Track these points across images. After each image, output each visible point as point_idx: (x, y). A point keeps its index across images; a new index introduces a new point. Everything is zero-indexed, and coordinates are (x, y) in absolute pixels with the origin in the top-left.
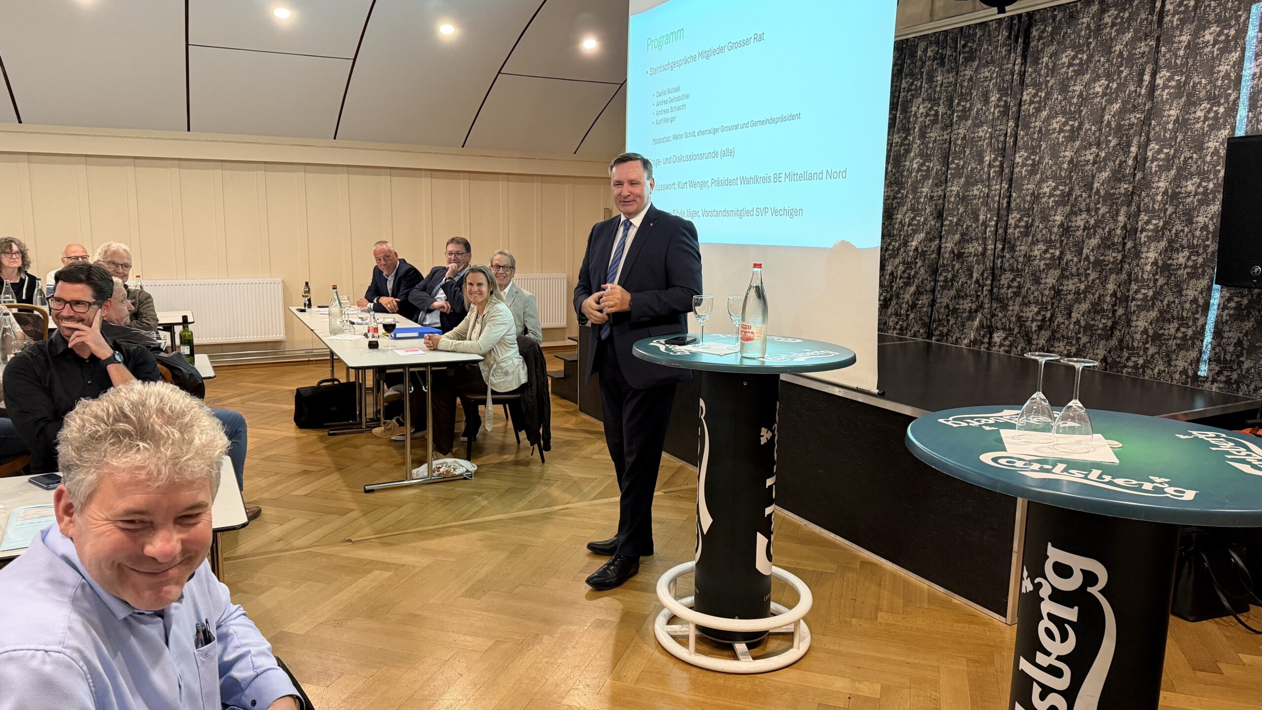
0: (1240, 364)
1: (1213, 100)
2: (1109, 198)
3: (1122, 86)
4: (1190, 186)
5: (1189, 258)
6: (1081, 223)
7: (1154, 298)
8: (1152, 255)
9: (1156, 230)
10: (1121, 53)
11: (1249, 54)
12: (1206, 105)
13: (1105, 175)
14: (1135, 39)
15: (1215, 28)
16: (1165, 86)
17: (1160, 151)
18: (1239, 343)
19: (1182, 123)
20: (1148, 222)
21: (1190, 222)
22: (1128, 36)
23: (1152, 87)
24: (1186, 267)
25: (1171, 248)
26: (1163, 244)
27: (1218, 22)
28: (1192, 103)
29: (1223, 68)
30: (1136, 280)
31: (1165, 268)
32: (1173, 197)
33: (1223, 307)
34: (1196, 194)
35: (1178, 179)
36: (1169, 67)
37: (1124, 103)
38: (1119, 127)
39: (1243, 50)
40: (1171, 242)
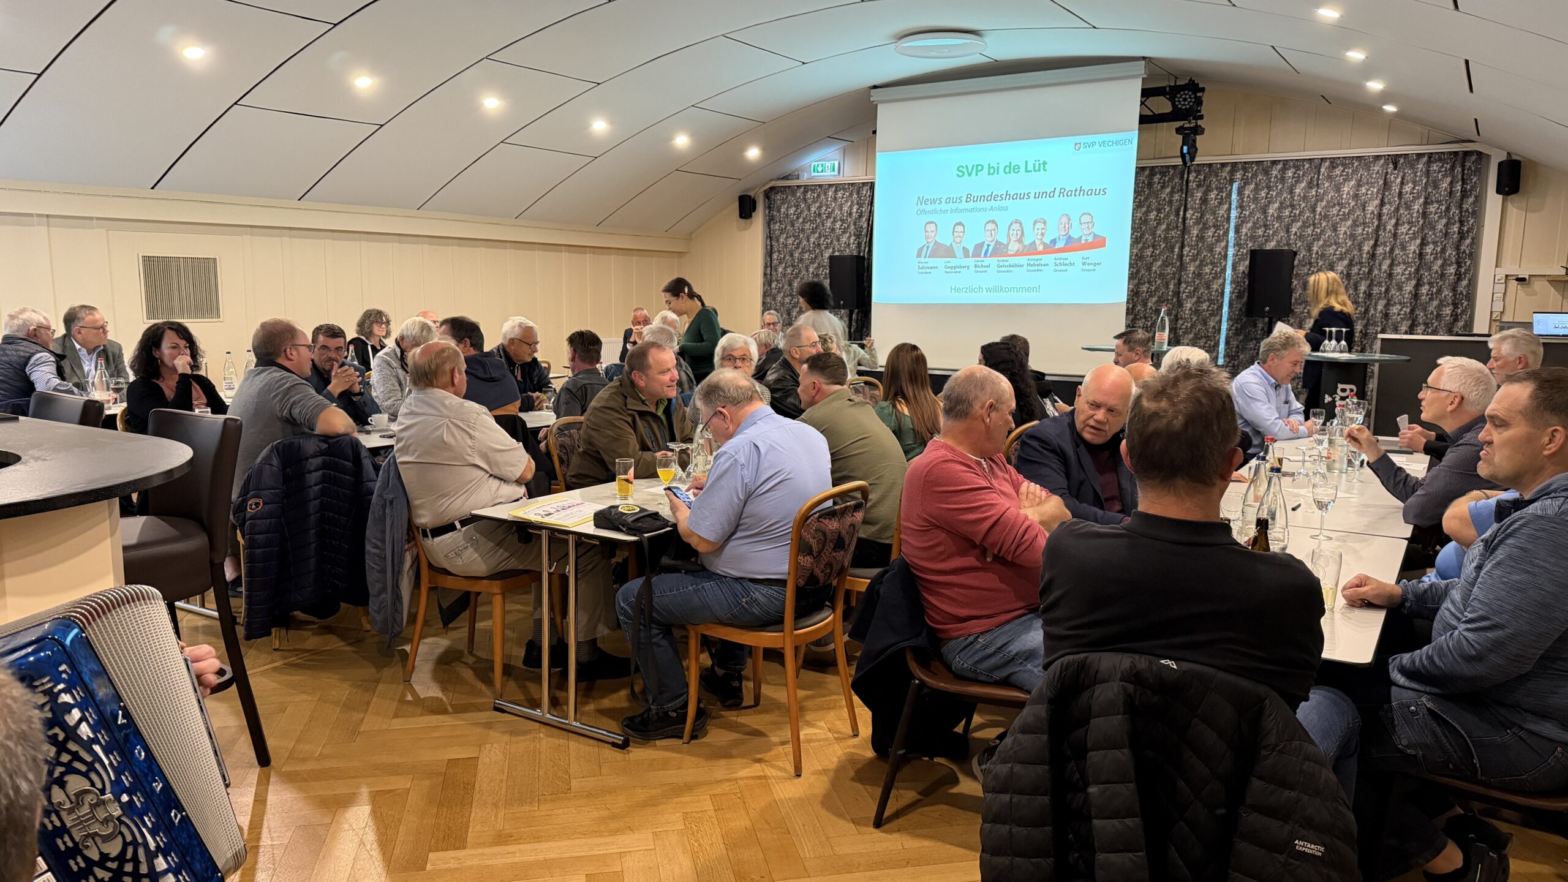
0: (1238, 356)
1: (1217, 227)
2: (1161, 275)
3: (1167, 216)
4: (1207, 270)
5: (1209, 306)
6: (1145, 289)
7: (1191, 327)
8: (1189, 305)
9: (1190, 292)
10: (1164, 199)
11: (1233, 206)
12: (1213, 229)
13: (1159, 263)
14: (1172, 193)
15: (1215, 192)
16: (1191, 219)
17: (1190, 252)
18: (1238, 346)
19: (1201, 238)
20: (1186, 288)
21: (1208, 287)
22: (1168, 190)
23: (1184, 219)
24: (1208, 310)
25: (1199, 301)
26: (1194, 299)
27: (1217, 189)
28: (1205, 227)
29: (1221, 212)
30: (1182, 318)
31: (1196, 312)
32: (1198, 275)
33: (1229, 330)
34: (1211, 274)
35: (1201, 266)
36: (1192, 209)
37: (1168, 225)
38: (1166, 238)
39: (1230, 204)
40: (1199, 298)
